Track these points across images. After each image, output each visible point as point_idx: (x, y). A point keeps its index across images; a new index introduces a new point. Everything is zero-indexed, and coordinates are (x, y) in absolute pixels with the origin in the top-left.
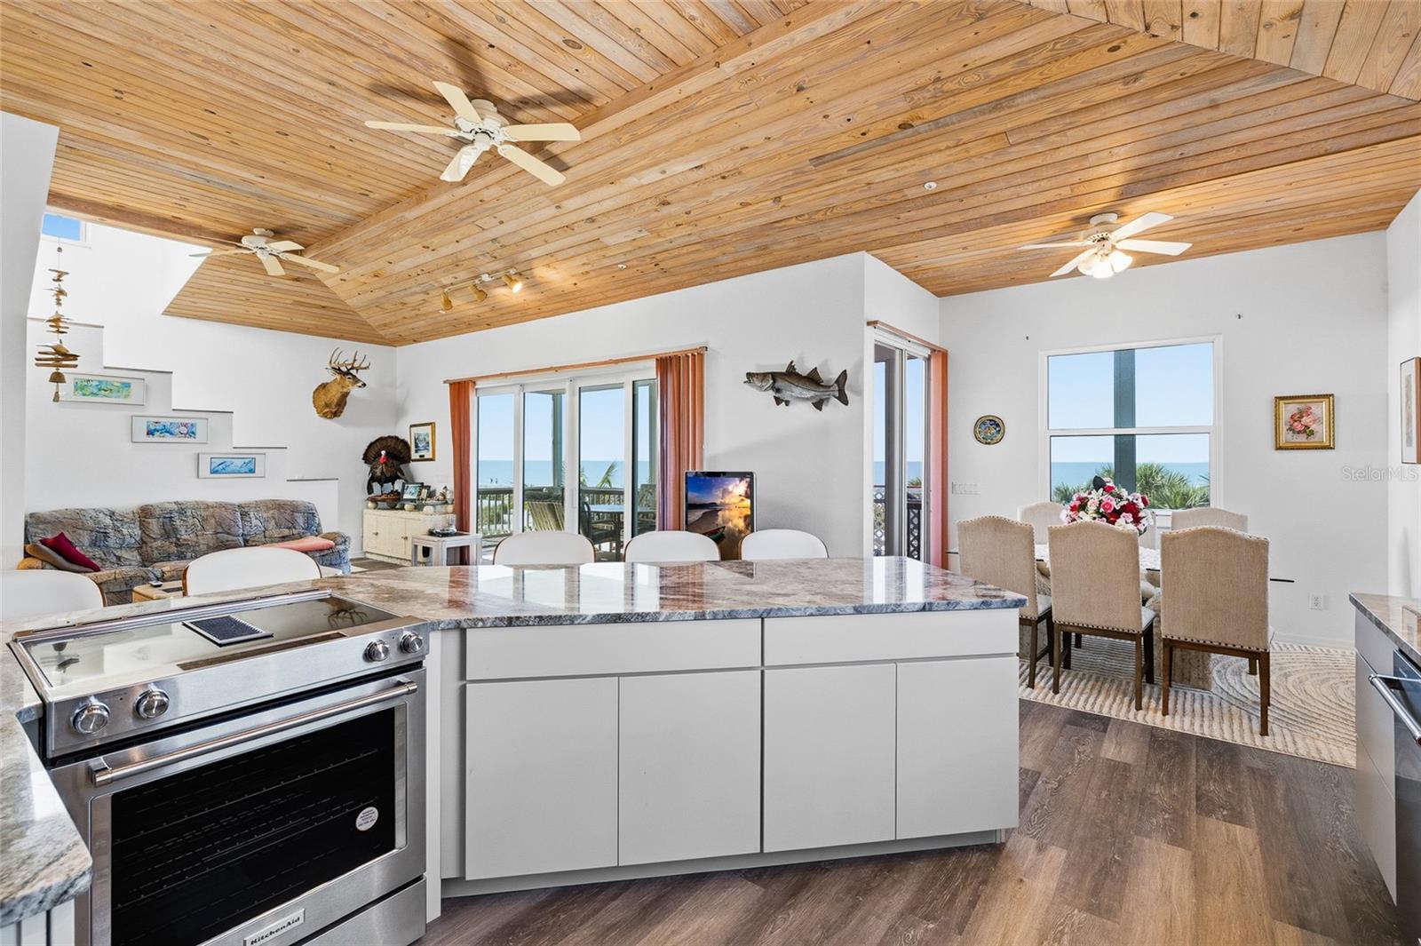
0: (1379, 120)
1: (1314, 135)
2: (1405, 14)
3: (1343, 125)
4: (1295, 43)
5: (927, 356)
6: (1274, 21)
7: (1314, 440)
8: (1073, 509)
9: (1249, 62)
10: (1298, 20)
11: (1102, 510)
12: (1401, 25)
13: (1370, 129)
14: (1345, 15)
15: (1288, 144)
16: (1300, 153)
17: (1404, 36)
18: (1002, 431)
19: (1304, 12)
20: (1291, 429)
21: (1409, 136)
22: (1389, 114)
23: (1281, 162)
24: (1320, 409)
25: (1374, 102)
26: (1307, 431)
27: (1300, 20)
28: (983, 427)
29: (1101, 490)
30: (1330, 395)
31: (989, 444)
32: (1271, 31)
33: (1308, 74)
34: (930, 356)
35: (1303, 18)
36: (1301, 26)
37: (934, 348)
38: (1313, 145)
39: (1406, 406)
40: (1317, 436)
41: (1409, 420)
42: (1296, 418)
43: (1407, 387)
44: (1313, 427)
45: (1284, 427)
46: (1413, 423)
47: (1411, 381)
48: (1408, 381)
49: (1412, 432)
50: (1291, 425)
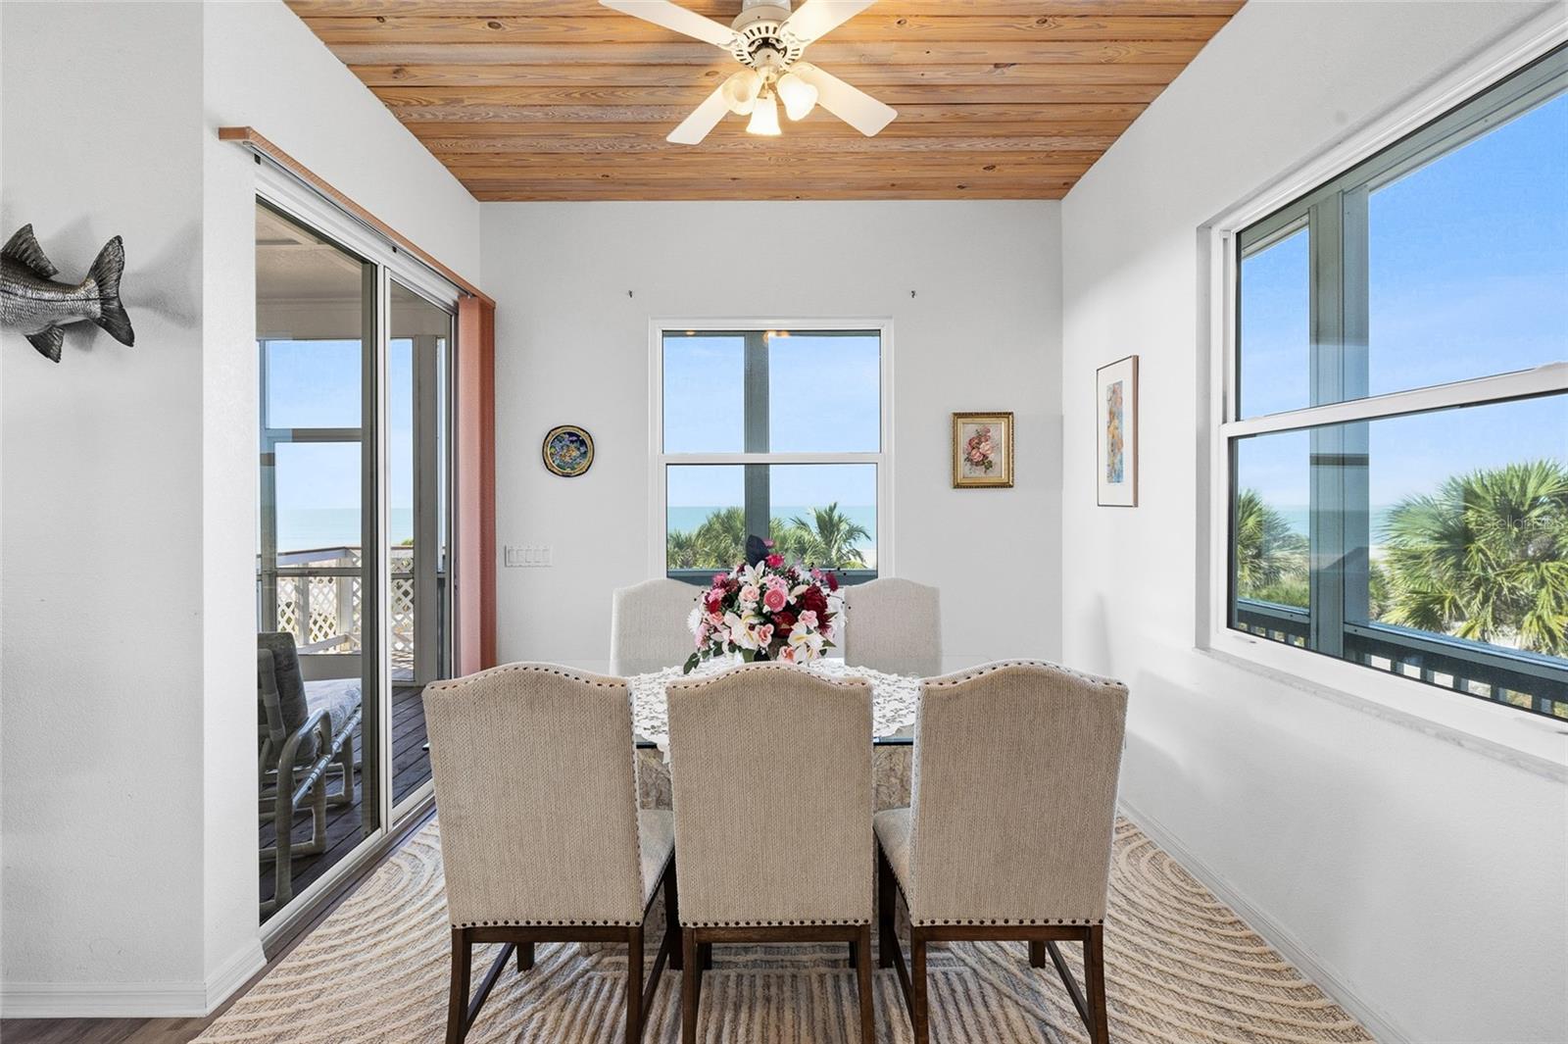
5: (451, 303)
7: (992, 477)
8: (713, 607)
11: (766, 609)
18: (590, 454)
20: (968, 459)
24: (999, 430)
26: (985, 463)
28: (558, 445)
29: (761, 565)
30: (1010, 414)
31: (568, 476)
34: (456, 304)
37: (468, 288)
39: (1109, 427)
40: (996, 468)
41: (1115, 446)
42: (975, 444)
43: (1110, 400)
44: (992, 457)
45: (962, 457)
46: (1124, 450)
47: (1121, 391)
48: (1114, 392)
49: (1121, 462)
50: (969, 454)
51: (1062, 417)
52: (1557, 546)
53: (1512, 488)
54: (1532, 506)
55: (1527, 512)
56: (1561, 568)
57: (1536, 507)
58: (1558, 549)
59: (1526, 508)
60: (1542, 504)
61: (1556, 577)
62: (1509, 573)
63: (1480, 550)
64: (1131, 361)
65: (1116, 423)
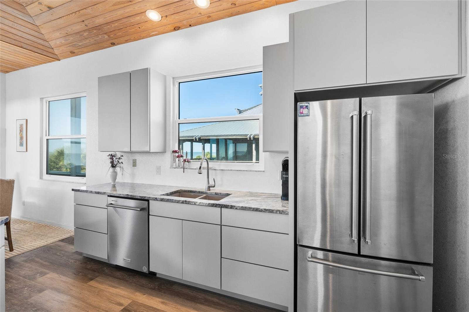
0: (41, 47)
1: (22, 40)
2: (72, 29)
3: (32, 42)
4: (41, 13)
6: (43, 4)
9: (22, 6)
10: (49, 9)
12: (68, 31)
13: (37, 48)
14: (61, 18)
15: (12, 37)
16: (14, 42)
17: (66, 33)
19: (53, 9)
21: (44, 55)
22: (44, 47)
23: (6, 41)
25: (44, 42)
27: (49, 10)
32: (39, 5)
33: (35, 23)
35: (50, 10)
36: (48, 11)
38: (19, 42)
39: (20, 134)
41: (21, 138)
43: (20, 127)
46: (24, 139)
47: (23, 126)
48: (21, 126)
49: (23, 142)
51: (6, 129)
64: (25, 120)
65: (22, 133)
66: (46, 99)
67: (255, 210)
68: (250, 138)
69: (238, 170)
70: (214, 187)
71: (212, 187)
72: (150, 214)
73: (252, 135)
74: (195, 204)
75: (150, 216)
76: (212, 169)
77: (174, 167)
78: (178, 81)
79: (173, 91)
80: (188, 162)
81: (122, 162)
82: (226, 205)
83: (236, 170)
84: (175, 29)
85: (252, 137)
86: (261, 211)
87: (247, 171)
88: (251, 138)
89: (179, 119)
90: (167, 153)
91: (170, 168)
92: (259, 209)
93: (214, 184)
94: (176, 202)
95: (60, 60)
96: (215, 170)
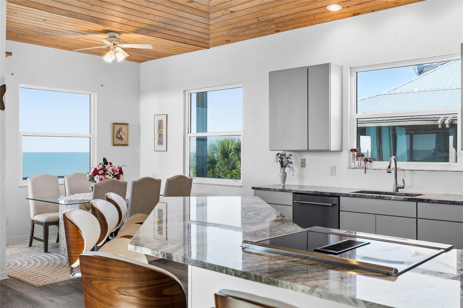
2: (242, 24)
3: (196, 37)
4: (221, 16)
7: (123, 143)
9: (208, 14)
12: (237, 25)
17: (234, 27)
19: (234, 13)
20: (117, 137)
24: (124, 128)
25: (205, 35)
26: (121, 138)
30: (128, 124)
33: (209, 23)
35: (231, 13)
36: (229, 14)
39: (158, 131)
40: (124, 140)
41: (160, 136)
42: (118, 132)
43: (159, 124)
44: (123, 136)
45: (115, 136)
46: (163, 137)
47: (162, 122)
48: (160, 122)
49: (162, 140)
50: (117, 135)
51: (140, 126)
52: (235, 165)
53: (226, 146)
54: (230, 152)
55: (229, 154)
56: (237, 171)
57: (231, 152)
58: (236, 166)
59: (229, 153)
60: (232, 151)
61: (235, 174)
62: (225, 174)
63: (218, 167)
64: (166, 115)
65: (161, 130)
66: (189, 91)
67: (452, 203)
68: (443, 124)
69: (431, 170)
70: (403, 188)
71: (401, 188)
72: (340, 210)
73: (448, 120)
74: (390, 199)
75: (340, 212)
76: (400, 169)
77: (353, 167)
78: (355, 71)
79: (350, 81)
80: (370, 162)
81: (291, 162)
82: (423, 199)
83: (429, 171)
84: (354, 15)
85: (447, 122)
86: (458, 204)
87: (442, 171)
88: (445, 125)
89: (357, 113)
90: (344, 151)
91: (348, 168)
92: (456, 201)
93: (403, 185)
94: (370, 197)
95: (209, 48)
96: (403, 170)
